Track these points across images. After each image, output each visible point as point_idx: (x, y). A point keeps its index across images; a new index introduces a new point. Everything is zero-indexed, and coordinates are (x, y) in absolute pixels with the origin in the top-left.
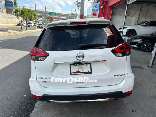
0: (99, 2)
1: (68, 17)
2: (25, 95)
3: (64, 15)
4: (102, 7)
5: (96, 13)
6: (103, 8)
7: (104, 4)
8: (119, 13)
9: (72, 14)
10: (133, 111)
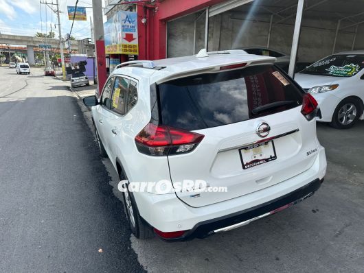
0: (133, 10)
1: (32, 44)
2: (100, 250)
3: (19, 38)
4: (143, 21)
5: (132, 35)
6: (146, 23)
7: (146, 13)
8: (182, 33)
9: (40, 35)
10: (314, 211)
